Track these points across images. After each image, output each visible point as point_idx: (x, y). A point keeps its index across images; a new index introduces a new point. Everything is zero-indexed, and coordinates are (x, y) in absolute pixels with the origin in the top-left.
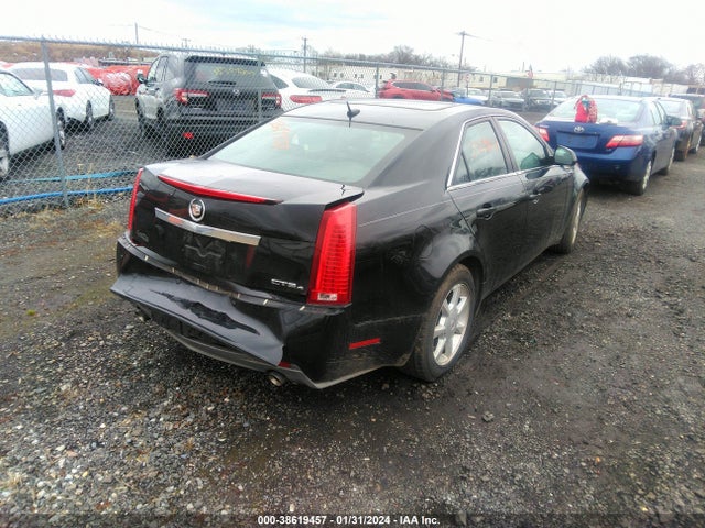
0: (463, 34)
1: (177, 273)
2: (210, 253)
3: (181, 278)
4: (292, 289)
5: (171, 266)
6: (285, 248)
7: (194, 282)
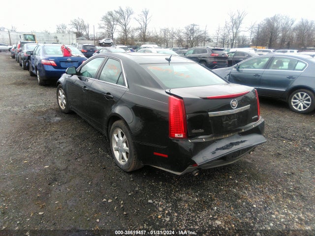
5: (213, 137)
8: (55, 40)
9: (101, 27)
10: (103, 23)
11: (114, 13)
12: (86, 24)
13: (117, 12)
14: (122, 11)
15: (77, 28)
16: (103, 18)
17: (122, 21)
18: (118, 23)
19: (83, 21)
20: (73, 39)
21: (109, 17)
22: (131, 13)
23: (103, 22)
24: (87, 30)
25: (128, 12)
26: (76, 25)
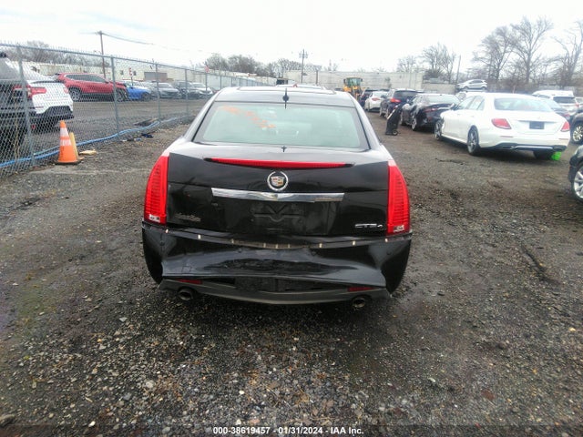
0: (101, 34)
1: (237, 243)
2: (285, 216)
3: (242, 246)
4: (374, 228)
5: (229, 239)
6: (361, 199)
7: (260, 246)
8: (386, 84)
9: (477, 59)
10: (483, 51)
11: (510, 29)
12: (450, 53)
13: (515, 28)
14: (528, 24)
15: (432, 63)
16: (485, 41)
17: (523, 44)
18: (515, 50)
19: (445, 49)
20: (416, 82)
21: (498, 38)
22: (548, 27)
23: (484, 48)
24: (449, 66)
25: (539, 25)
26: (432, 57)
